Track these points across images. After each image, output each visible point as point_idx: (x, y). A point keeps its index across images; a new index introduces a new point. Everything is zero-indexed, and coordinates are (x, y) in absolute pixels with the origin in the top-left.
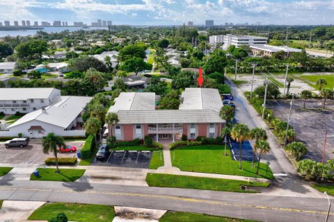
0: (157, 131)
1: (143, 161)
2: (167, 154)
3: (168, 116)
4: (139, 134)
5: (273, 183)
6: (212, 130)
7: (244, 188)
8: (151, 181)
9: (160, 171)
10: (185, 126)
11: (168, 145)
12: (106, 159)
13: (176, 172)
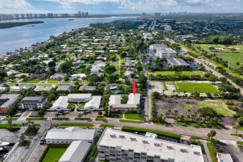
0: (121, 109)
1: (118, 117)
2: (124, 115)
3: (124, 106)
4: (117, 110)
5: (145, 122)
6: (135, 109)
7: (139, 122)
8: (120, 121)
9: (122, 119)
10: (128, 108)
11: (124, 113)
12: (110, 116)
13: (126, 119)
